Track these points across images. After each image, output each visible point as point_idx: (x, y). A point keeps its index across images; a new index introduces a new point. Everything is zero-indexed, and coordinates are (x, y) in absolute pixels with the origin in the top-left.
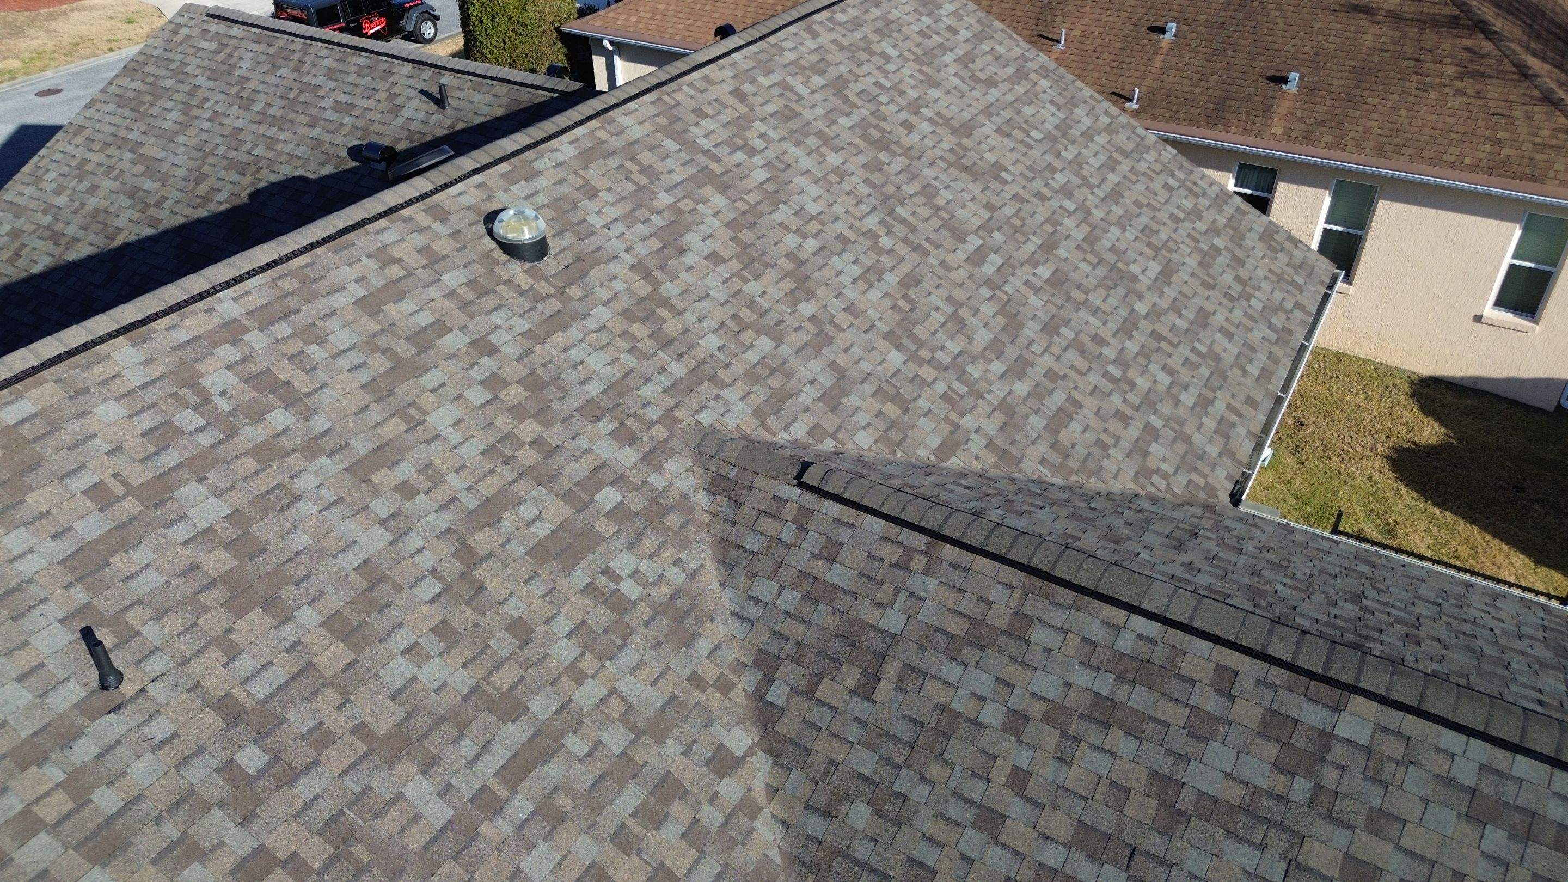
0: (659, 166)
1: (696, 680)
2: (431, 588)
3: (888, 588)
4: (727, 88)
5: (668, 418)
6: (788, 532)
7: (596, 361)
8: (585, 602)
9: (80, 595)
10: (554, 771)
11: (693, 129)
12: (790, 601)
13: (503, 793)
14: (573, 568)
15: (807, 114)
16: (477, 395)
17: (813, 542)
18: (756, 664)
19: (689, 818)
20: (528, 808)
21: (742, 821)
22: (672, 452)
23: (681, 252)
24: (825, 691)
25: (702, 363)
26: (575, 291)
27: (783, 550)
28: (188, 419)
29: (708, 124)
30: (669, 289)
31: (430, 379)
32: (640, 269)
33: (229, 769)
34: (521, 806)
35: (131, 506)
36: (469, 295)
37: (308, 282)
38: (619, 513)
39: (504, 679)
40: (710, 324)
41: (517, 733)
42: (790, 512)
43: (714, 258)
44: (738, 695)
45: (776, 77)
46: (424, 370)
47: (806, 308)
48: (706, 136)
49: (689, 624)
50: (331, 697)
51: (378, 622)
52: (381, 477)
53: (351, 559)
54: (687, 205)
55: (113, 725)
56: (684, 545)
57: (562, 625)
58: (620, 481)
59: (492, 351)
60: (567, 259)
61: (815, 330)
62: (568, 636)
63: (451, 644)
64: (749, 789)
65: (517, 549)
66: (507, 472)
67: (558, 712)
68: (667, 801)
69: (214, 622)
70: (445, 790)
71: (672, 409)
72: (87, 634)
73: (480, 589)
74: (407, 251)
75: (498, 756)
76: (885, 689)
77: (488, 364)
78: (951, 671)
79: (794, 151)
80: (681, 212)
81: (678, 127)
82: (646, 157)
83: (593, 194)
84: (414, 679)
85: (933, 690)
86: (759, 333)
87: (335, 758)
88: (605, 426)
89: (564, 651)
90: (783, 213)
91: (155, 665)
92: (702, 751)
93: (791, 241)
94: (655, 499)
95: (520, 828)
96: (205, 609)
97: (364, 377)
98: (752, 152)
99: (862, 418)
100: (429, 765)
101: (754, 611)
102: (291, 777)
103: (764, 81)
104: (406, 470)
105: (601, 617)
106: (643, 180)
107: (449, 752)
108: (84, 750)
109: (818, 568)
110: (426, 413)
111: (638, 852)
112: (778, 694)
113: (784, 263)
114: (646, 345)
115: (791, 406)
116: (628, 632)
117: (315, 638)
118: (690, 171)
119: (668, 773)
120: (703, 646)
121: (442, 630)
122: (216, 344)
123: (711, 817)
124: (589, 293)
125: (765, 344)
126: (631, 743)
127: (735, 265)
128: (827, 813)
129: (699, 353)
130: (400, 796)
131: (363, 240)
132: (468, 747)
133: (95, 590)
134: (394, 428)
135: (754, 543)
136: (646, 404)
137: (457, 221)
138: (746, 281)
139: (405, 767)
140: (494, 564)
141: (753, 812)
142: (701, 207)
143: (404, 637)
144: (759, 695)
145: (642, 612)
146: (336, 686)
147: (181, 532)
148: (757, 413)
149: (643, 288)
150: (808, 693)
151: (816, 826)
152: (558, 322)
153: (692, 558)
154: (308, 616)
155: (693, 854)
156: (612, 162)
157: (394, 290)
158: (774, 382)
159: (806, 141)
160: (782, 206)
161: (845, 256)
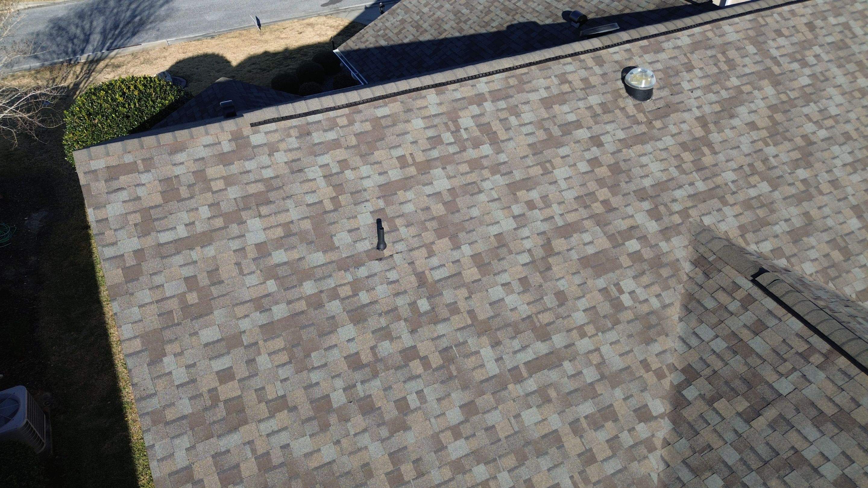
0: (738, 60)
1: (645, 364)
2: (525, 258)
3: (788, 366)
4: (804, 20)
5: (684, 213)
6: (734, 306)
7: (655, 167)
8: (599, 297)
9: (381, 204)
10: (553, 375)
11: (771, 43)
12: (720, 345)
13: (525, 374)
14: (599, 276)
15: (855, 48)
16: (583, 167)
17: (748, 318)
18: (683, 371)
19: (614, 433)
20: (534, 387)
21: (643, 450)
22: (679, 233)
23: (732, 117)
24: (721, 405)
25: (718, 187)
26: (658, 124)
27: (726, 315)
28: (448, 137)
29: (781, 41)
30: (715, 137)
31: (563, 151)
32: (702, 121)
33: (413, 305)
34: (531, 384)
35: (412, 171)
36: (599, 110)
37: (522, 82)
38: (636, 257)
39: (545, 318)
40: (733, 165)
41: (542, 348)
42: (740, 294)
43: (752, 126)
44: (666, 383)
45: (842, 19)
46: (560, 145)
47: (802, 173)
48: (777, 48)
49: (652, 333)
50: (463, 292)
51: (496, 265)
52: (522, 194)
53: (494, 230)
54: (747, 88)
55: (376, 266)
56: (667, 288)
57: (583, 304)
58: (643, 239)
59: (600, 145)
60: (661, 104)
61: (802, 188)
62: (584, 311)
63: (526, 290)
64: (653, 436)
65: (574, 255)
66: (583, 213)
67: (566, 347)
68: (606, 420)
69: (428, 236)
70: (499, 359)
71: (689, 208)
72: (379, 222)
73: (549, 268)
74: (576, 79)
75: (528, 355)
76: (760, 423)
77: (595, 151)
78: (812, 433)
79: (835, 70)
80: (742, 92)
81: (761, 39)
82: (732, 54)
83: (690, 68)
84: (503, 299)
85: (793, 438)
86: (763, 180)
87: (457, 321)
88: (646, 205)
89: (580, 318)
90: (812, 109)
91: (400, 246)
92: (634, 402)
93: (809, 127)
94: (658, 257)
95: (528, 395)
96: (426, 229)
97: (531, 140)
98: (804, 64)
99: (813, 254)
100: (496, 344)
101: (694, 342)
102: (436, 321)
103: (832, 20)
104: (534, 195)
105: (605, 308)
106: (725, 67)
107: (507, 342)
108: (363, 272)
109: (745, 335)
110: (554, 168)
111: (581, 437)
112: (690, 393)
113: (799, 141)
114: (688, 166)
115: (766, 230)
116: (617, 322)
117: (466, 261)
118: (758, 68)
119: (611, 405)
120: (656, 348)
121: (524, 281)
122: (471, 104)
123: (626, 439)
124: (665, 127)
125: (765, 187)
126: (598, 381)
127: (764, 133)
128: (695, 472)
129: (718, 180)
130: (477, 353)
131: (556, 67)
132: (516, 344)
133: (388, 204)
134: (537, 171)
135: (710, 304)
136: (674, 200)
137: (607, 68)
138: (767, 145)
139: (485, 339)
140: (559, 258)
141: (652, 449)
142: (756, 92)
143: (505, 278)
144: (678, 389)
145: (628, 315)
146: (468, 288)
147: (428, 190)
148: (743, 229)
149: (699, 132)
150: (711, 402)
151: (686, 475)
152: (641, 139)
153: (668, 297)
154: (466, 250)
155: (609, 453)
156: (709, 53)
157: (562, 98)
158: (761, 213)
159: (847, 66)
160: (812, 104)
161: (844, 148)
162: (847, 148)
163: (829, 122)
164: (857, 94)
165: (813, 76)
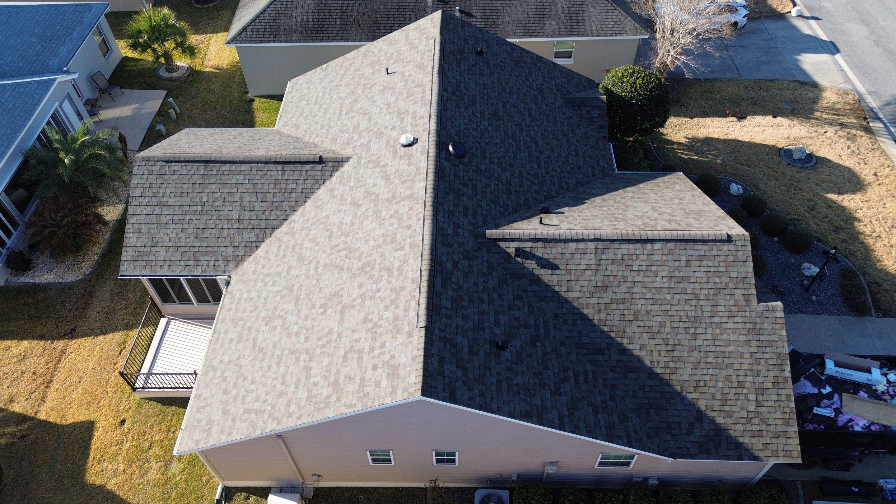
0: (405, 186)
7: (376, 147)
11: (408, 203)
16: (387, 124)
23: (382, 178)
25: (360, 167)
26: (391, 149)
29: (407, 209)
30: (378, 169)
31: (395, 118)
32: (386, 166)
36: (404, 129)
38: (352, 138)
43: (375, 185)
46: (397, 117)
47: (349, 199)
48: (404, 206)
54: (391, 187)
59: (392, 129)
60: (398, 151)
61: (345, 198)
74: (421, 122)
77: (390, 127)
79: (383, 231)
80: (390, 184)
81: (411, 199)
82: (409, 184)
83: (409, 165)
86: (355, 184)
88: (366, 143)
90: (370, 213)
93: (364, 208)
98: (391, 216)
106: (403, 179)
113: (361, 202)
114: (372, 158)
118: (397, 195)
124: (389, 152)
125: (352, 184)
127: (370, 189)
129: (362, 168)
134: (391, 110)
136: (362, 151)
137: (421, 133)
138: (365, 189)
142: (388, 190)
149: (382, 164)
152: (388, 142)
153: (338, 146)
156: (413, 174)
157: (414, 117)
158: (345, 181)
159: (382, 239)
160: (372, 213)
161: (350, 221)
162: (349, 222)
163: (362, 218)
164: (368, 238)
165: (384, 219)
